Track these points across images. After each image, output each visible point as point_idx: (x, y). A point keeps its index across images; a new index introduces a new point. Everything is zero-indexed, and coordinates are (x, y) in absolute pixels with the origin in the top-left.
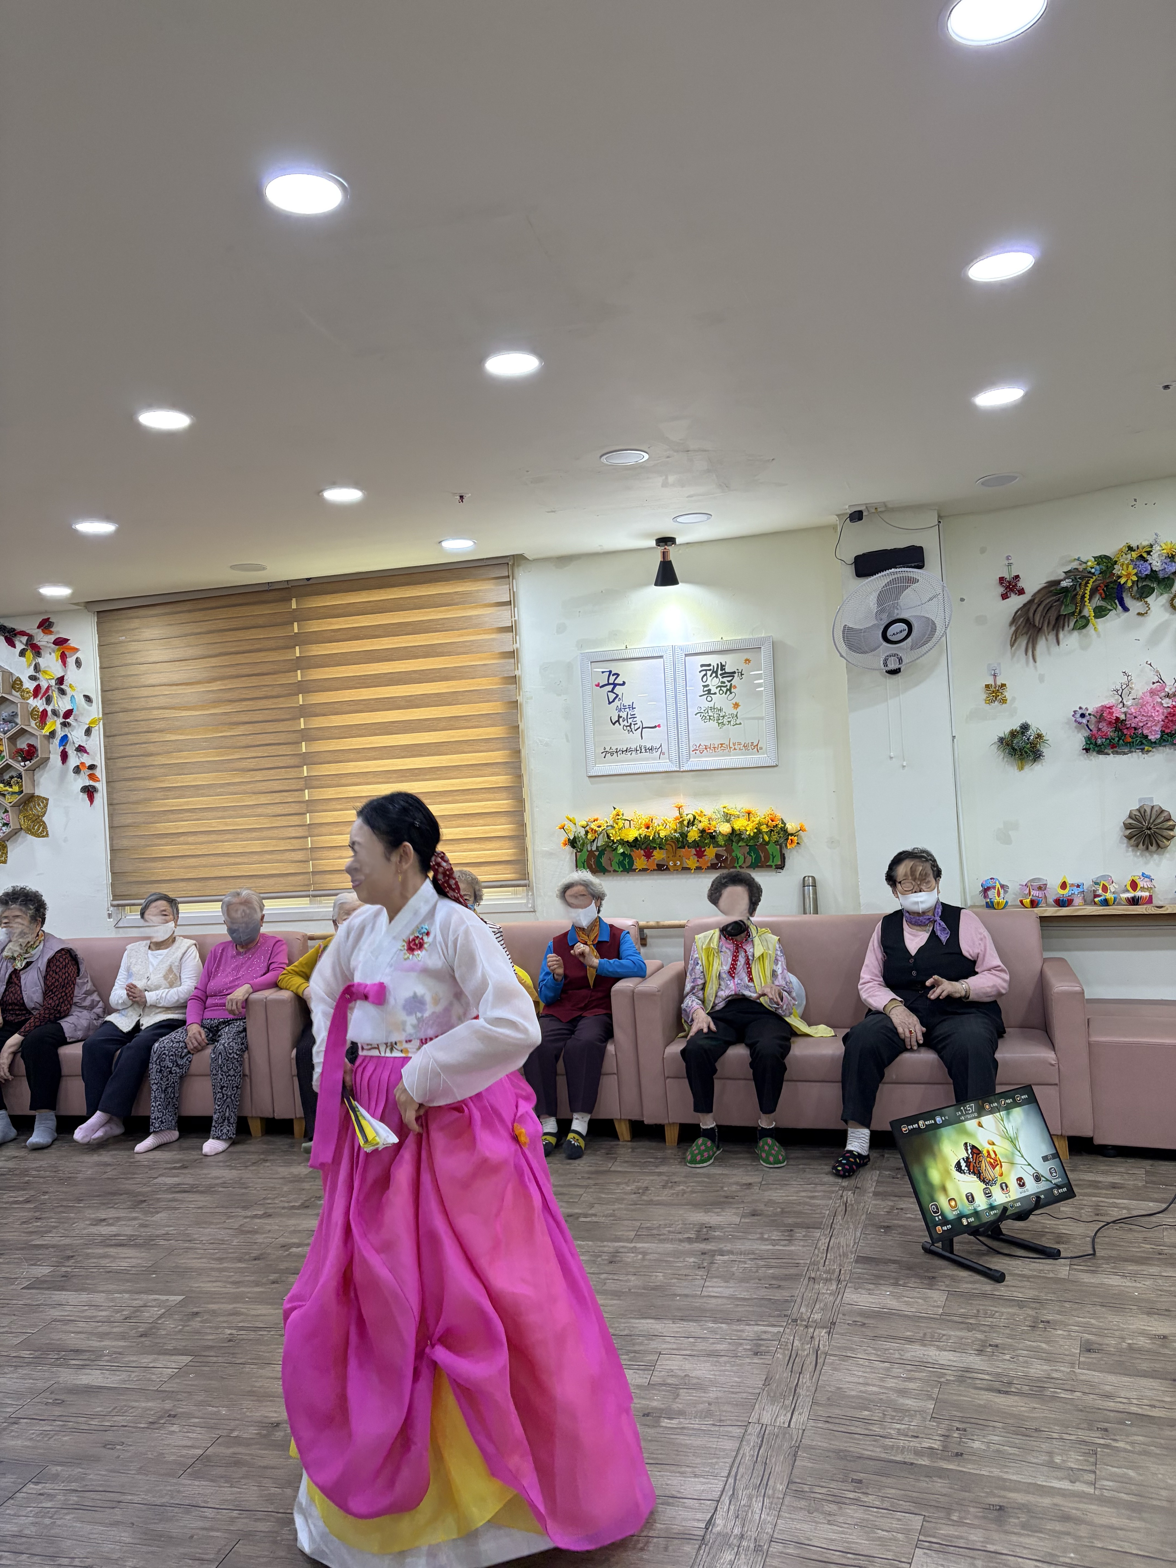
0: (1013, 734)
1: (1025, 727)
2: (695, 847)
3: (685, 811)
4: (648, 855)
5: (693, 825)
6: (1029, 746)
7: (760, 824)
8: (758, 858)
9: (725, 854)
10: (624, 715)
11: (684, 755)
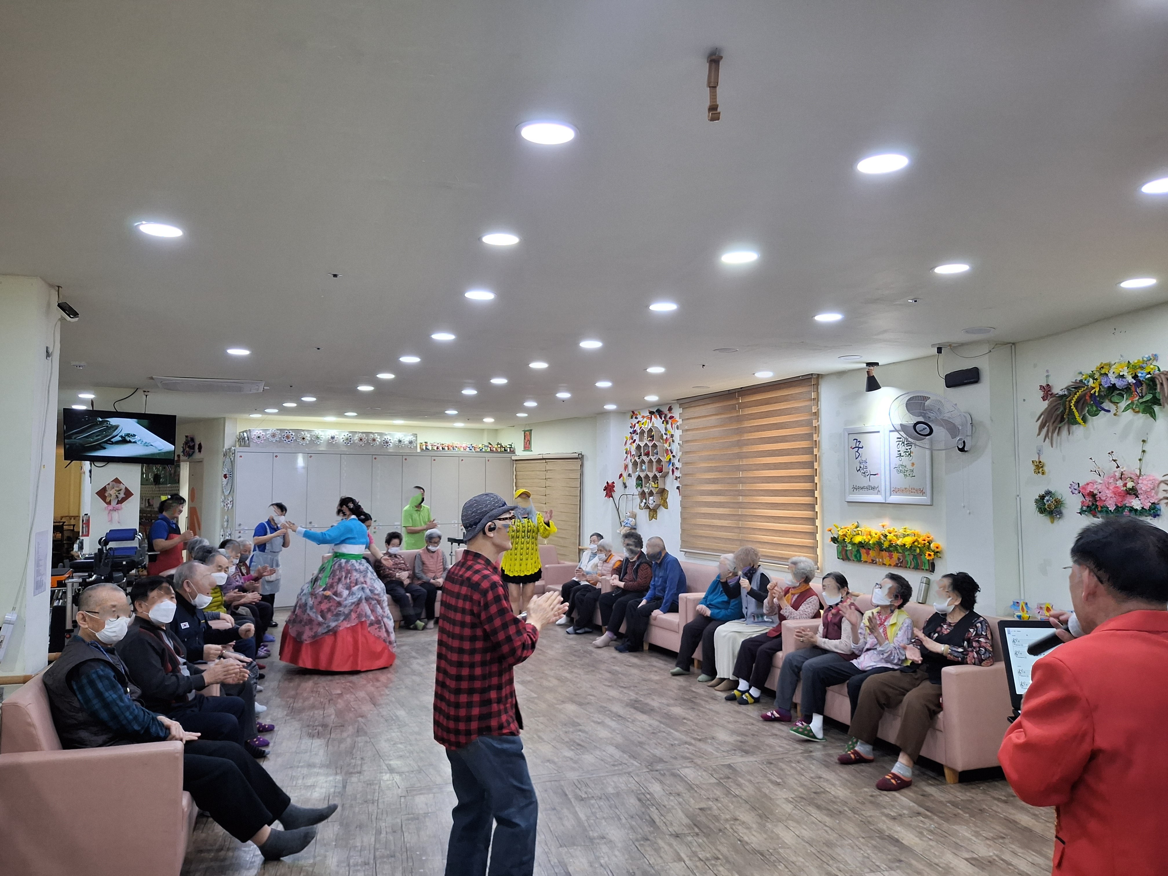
0: (1042, 497)
1: (1048, 493)
2: (888, 552)
3: (886, 529)
4: (868, 554)
5: (887, 537)
8: (917, 563)
9: (901, 558)
10: (862, 466)
11: (888, 494)
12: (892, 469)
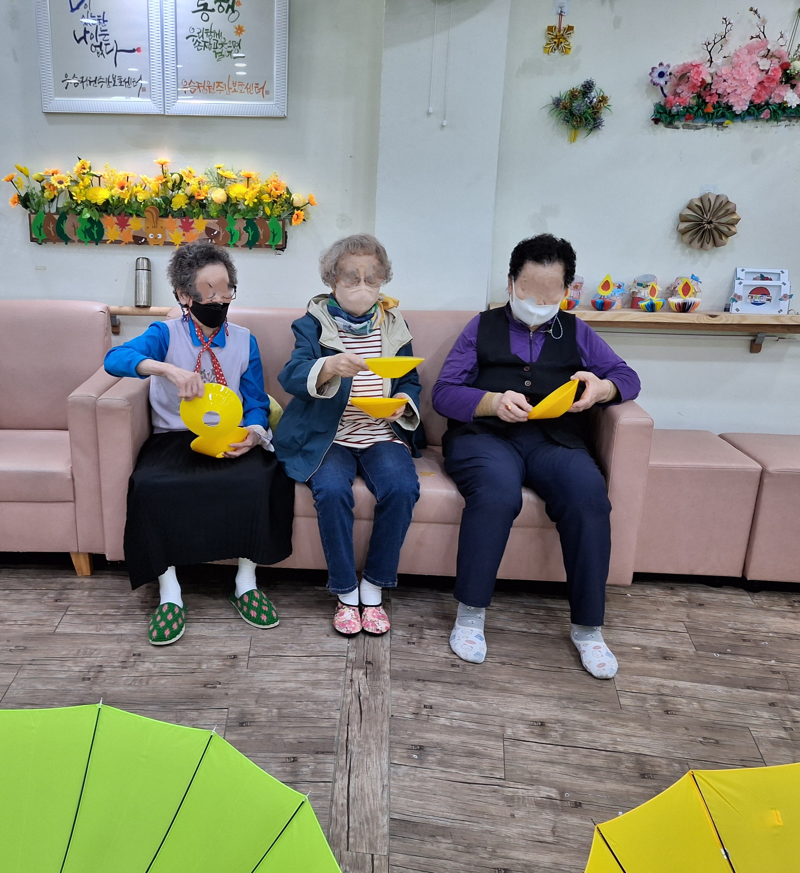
0: (573, 95)
1: (588, 87)
2: (180, 217)
3: (169, 169)
4: (123, 224)
5: (179, 189)
6: (590, 111)
7: (261, 192)
8: (256, 235)
9: (217, 228)
10: (91, 29)
11: (170, 92)
12: (182, 38)
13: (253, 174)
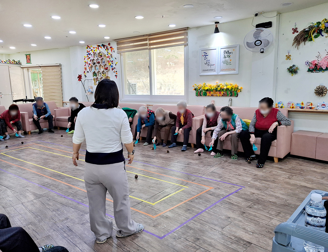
0: (291, 67)
1: (294, 66)
2: (219, 91)
3: (218, 84)
4: (210, 93)
5: (219, 87)
6: (294, 70)
7: (233, 87)
9: (225, 93)
10: (207, 62)
11: (219, 71)
12: (221, 62)
13: (232, 84)
